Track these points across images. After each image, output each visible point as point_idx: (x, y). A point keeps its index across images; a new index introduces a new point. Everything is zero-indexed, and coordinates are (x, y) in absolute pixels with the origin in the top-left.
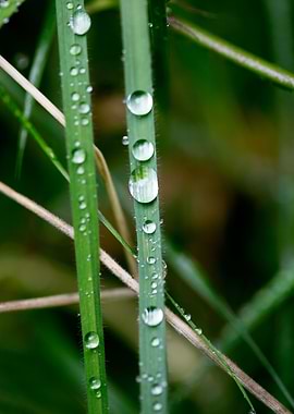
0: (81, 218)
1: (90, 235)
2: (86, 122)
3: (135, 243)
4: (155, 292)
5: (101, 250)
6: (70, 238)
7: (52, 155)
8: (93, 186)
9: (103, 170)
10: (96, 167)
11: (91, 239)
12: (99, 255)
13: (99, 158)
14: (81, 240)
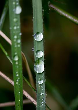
0: (17, 79)
1: (20, 85)
2: (19, 46)
3: (36, 88)
4: (42, 105)
5: (24, 90)
6: (12, 85)
7: (7, 54)
8: (21, 68)
9: (25, 60)
10: (22, 59)
11: (20, 87)
12: (23, 92)
13: (24, 56)
14: (16, 87)
